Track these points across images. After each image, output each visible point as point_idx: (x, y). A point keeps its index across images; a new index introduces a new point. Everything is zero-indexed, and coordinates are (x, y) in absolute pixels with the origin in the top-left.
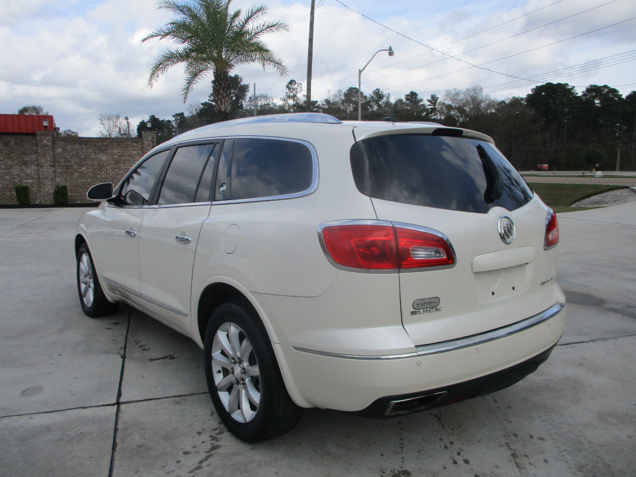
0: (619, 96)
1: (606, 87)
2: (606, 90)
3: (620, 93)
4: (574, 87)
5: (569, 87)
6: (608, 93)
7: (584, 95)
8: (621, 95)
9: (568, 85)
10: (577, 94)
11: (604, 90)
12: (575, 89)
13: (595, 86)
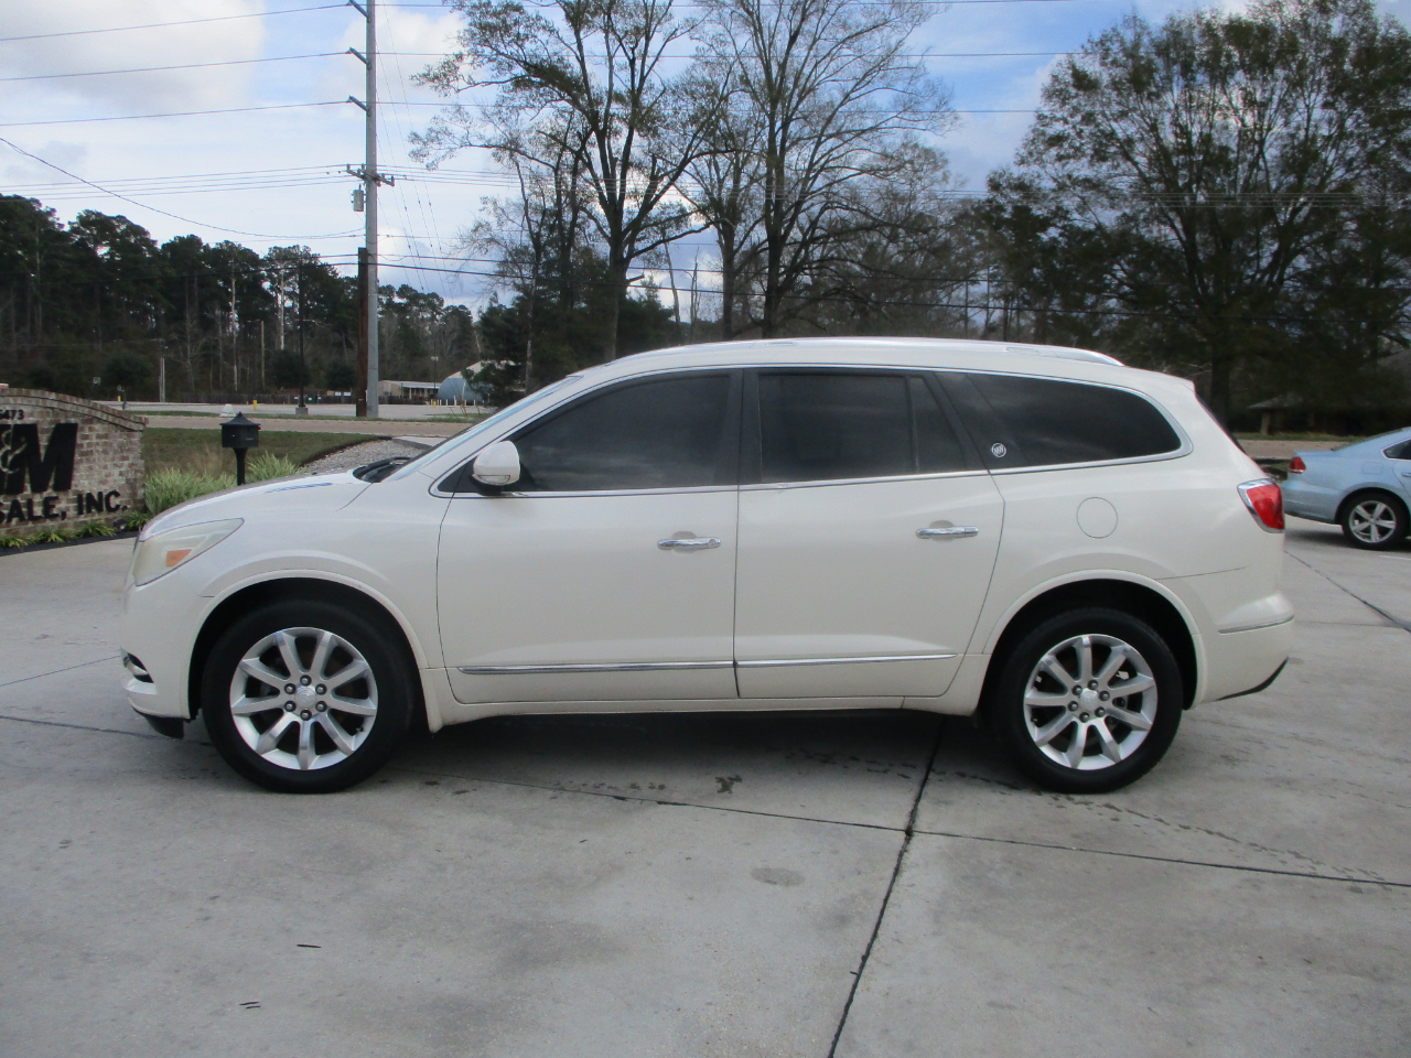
0: (151, 244)
1: (121, 219)
2: (123, 227)
3: (152, 237)
4: (53, 210)
5: (43, 209)
6: (126, 233)
7: (75, 230)
8: (155, 242)
9: (40, 205)
10: (61, 226)
11: (118, 227)
12: (57, 215)
13: (99, 214)
